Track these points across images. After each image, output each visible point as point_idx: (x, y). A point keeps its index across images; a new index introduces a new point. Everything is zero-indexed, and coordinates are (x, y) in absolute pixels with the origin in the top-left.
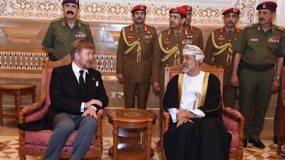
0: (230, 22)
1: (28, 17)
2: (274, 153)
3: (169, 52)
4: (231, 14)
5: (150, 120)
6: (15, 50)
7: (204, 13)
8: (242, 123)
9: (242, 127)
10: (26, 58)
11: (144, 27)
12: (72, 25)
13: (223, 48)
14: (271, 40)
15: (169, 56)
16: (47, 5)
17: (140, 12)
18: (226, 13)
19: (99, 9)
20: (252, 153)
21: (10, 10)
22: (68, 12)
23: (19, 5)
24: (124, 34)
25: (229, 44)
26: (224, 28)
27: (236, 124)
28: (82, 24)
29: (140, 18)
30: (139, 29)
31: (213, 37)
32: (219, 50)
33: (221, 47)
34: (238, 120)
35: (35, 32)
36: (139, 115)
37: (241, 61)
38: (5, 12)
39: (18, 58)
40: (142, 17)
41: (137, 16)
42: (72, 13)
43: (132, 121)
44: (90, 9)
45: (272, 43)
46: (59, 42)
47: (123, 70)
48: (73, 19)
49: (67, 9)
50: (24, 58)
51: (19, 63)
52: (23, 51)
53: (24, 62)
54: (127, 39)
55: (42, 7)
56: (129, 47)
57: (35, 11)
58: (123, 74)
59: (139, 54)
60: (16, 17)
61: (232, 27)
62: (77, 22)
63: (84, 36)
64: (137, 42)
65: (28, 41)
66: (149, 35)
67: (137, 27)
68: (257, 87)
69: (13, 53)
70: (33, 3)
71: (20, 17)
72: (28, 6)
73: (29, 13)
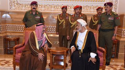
1: (21, 11)
6: (15, 24)
8: (105, 53)
10: (19, 27)
11: (66, 14)
21: (14, 8)
22: (33, 8)
23: (17, 6)
24: (58, 17)
26: (97, 15)
27: (102, 54)
30: (64, 15)
34: (103, 52)
36: (61, 49)
38: (12, 9)
39: (16, 27)
41: (63, 10)
42: (35, 8)
43: (59, 51)
44: (46, 7)
51: (16, 29)
52: (18, 24)
53: (18, 29)
54: (60, 19)
55: (27, 6)
57: (24, 8)
59: (64, 25)
66: (68, 17)
69: (14, 25)
70: (23, 5)
71: (17, 10)
72: (21, 6)
73: (21, 9)
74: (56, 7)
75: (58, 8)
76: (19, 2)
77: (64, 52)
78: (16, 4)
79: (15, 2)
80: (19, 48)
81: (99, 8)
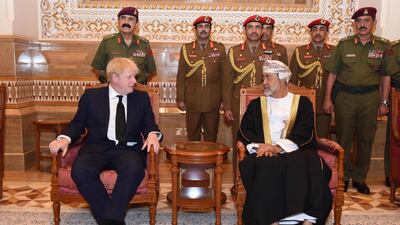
0: (318, 36)
1: (75, 39)
2: (387, 201)
3: (243, 71)
4: (319, 27)
5: (219, 153)
6: (58, 78)
7: (292, 30)
10: (71, 87)
11: (209, 44)
12: (128, 42)
13: (310, 68)
14: (371, 55)
15: (243, 76)
16: (99, 24)
17: (204, 24)
18: (312, 26)
19: (161, 28)
20: (357, 200)
21: (54, 31)
22: (124, 25)
23: (65, 26)
24: (185, 52)
25: (318, 63)
26: (311, 44)
28: (141, 41)
29: (204, 32)
30: (203, 45)
31: (298, 54)
32: (305, 70)
33: (307, 67)
35: (82, 56)
37: (336, 82)
38: (48, 34)
39: (62, 87)
40: (207, 30)
41: (200, 30)
42: (129, 27)
43: (197, 154)
44: (150, 28)
45: (373, 58)
47: (185, 97)
48: (129, 34)
49: (123, 22)
50: (68, 87)
51: (62, 94)
52: (68, 79)
53: (68, 93)
54: (189, 58)
55: (93, 27)
56: (192, 68)
57: (84, 32)
58: (185, 102)
59: (204, 77)
60: (60, 39)
61: (320, 42)
62: (135, 38)
64: (201, 62)
65: (74, 67)
66: (216, 52)
67: (200, 43)
68: (357, 115)
69: (56, 82)
70: (82, 23)
71: (66, 39)
72: (76, 26)
73: (77, 35)
74: (178, 28)
75: (184, 29)
76: (70, 16)
77: (217, 155)
78: (60, 22)
79: (58, 16)
81: (317, 22)
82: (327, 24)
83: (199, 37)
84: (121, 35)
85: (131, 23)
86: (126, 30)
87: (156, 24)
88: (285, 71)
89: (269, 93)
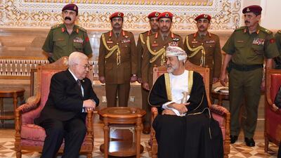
0: (202, 26)
1: (23, 27)
3: (156, 54)
4: (202, 20)
5: (139, 116)
6: (10, 58)
8: (228, 118)
9: (228, 121)
10: (21, 65)
11: (122, 33)
12: (70, 31)
13: (196, 51)
15: (157, 58)
16: (41, 15)
17: (117, 18)
18: (198, 19)
19: (90, 18)
21: (6, 21)
22: (66, 18)
23: (14, 16)
24: (104, 39)
25: (202, 47)
26: (197, 33)
28: (80, 30)
29: (117, 24)
30: (117, 34)
31: (187, 40)
32: (193, 52)
33: (194, 50)
34: (224, 115)
35: (29, 40)
39: (14, 65)
40: (120, 23)
41: (115, 23)
42: (70, 19)
43: (122, 117)
45: (257, 45)
46: (58, 47)
47: (104, 73)
48: (71, 24)
50: (18, 65)
51: (14, 70)
52: (18, 58)
54: (107, 44)
55: (36, 17)
56: (109, 51)
57: (30, 21)
58: (105, 76)
59: (119, 58)
60: (11, 27)
61: (204, 31)
62: (75, 27)
63: (81, 41)
64: (116, 47)
65: (23, 49)
67: (115, 32)
69: (9, 61)
70: (28, 14)
73: (24, 24)
76: (18, 8)
78: (10, 13)
79: (9, 8)
80: (29, 111)
81: (202, 16)
82: (209, 18)
83: (114, 28)
84: (64, 25)
85: (71, 17)
86: (68, 22)
87: (86, 15)
88: (182, 54)
89: (171, 70)
